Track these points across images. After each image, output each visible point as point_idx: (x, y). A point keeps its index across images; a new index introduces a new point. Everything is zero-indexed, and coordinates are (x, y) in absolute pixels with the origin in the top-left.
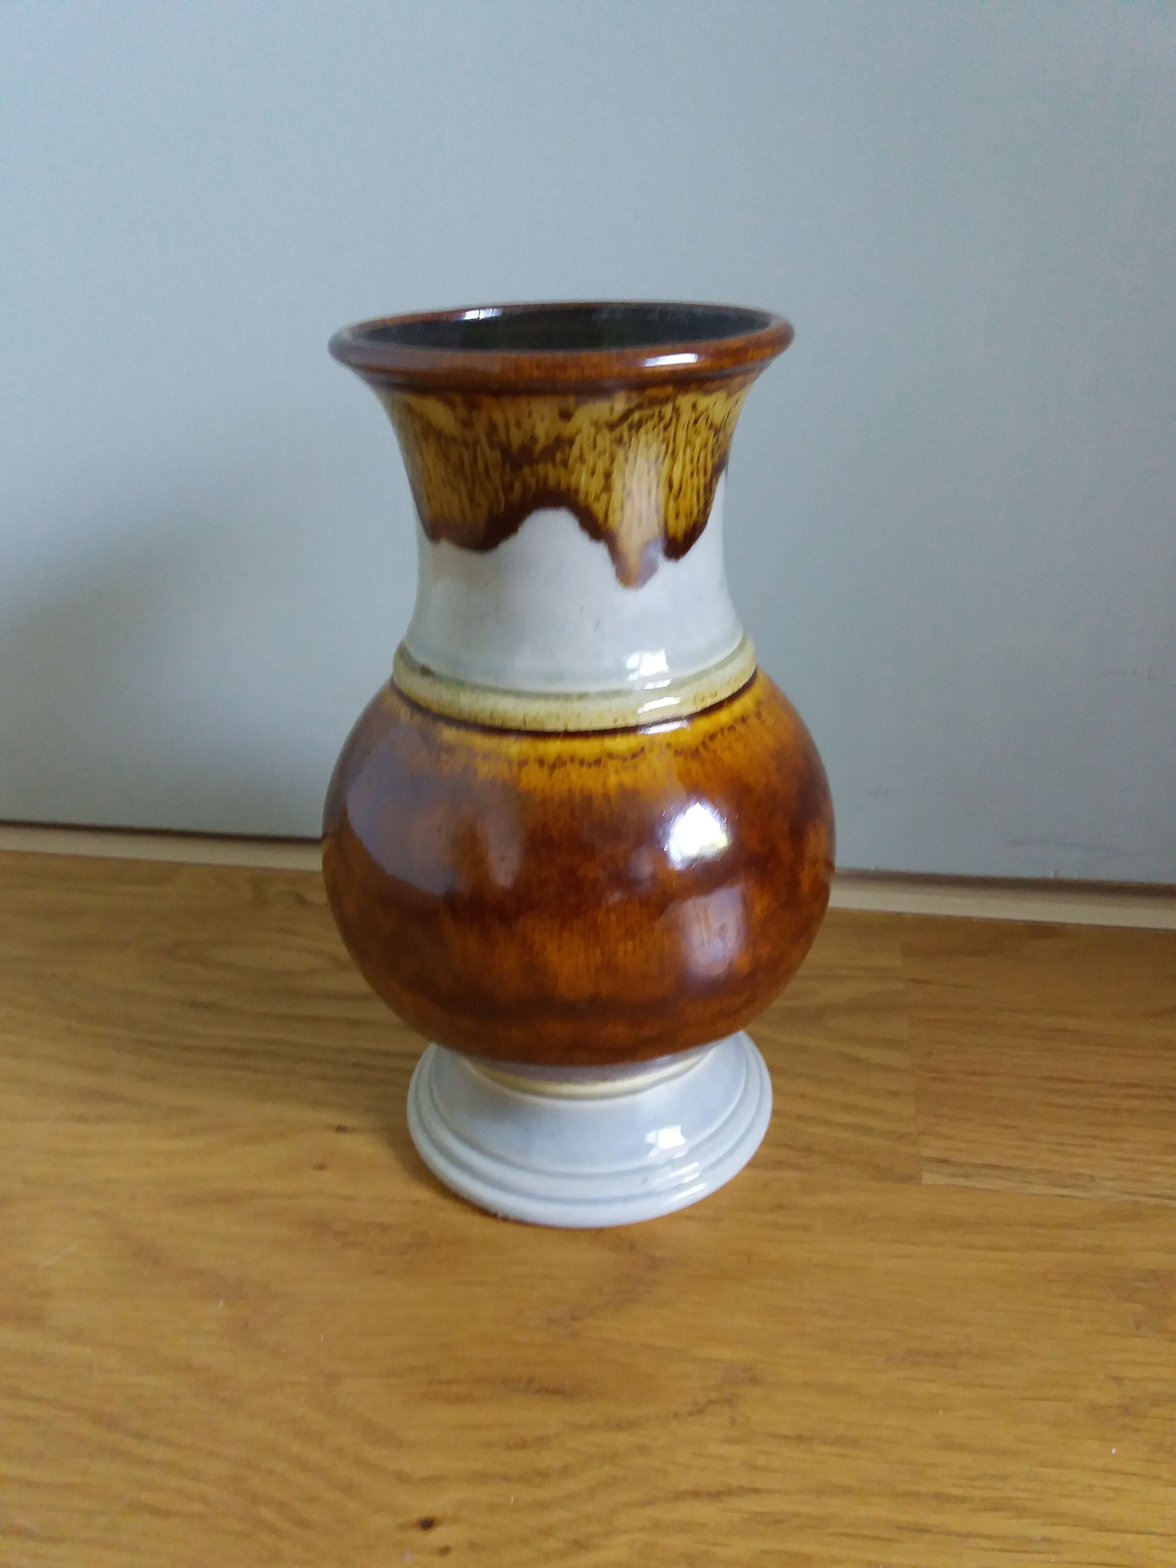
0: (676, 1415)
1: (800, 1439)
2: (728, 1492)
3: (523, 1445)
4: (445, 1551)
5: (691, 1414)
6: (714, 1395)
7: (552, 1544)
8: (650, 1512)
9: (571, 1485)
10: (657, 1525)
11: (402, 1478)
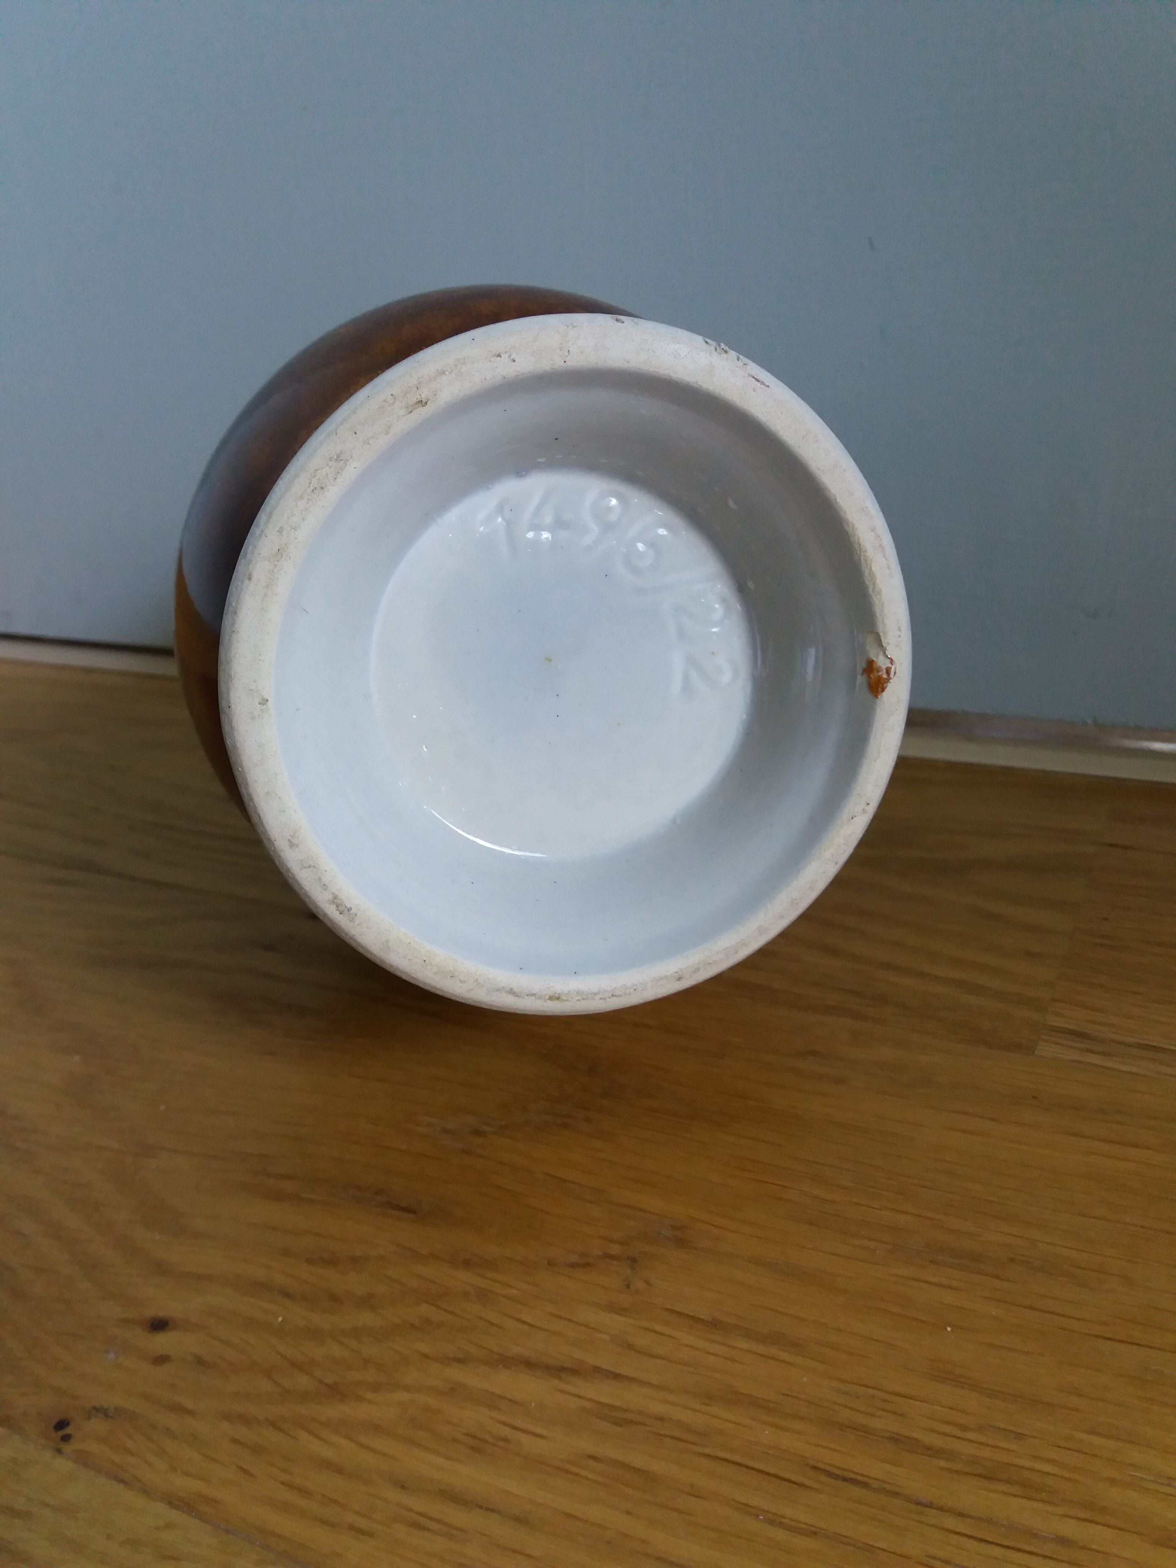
0: (551, 1264)
1: (715, 1325)
2: (575, 1371)
3: (331, 1262)
4: (161, 1360)
5: (572, 1266)
6: (615, 1249)
7: (303, 1382)
8: (455, 1373)
9: (366, 1318)
10: (455, 1391)
11: (161, 1269)
